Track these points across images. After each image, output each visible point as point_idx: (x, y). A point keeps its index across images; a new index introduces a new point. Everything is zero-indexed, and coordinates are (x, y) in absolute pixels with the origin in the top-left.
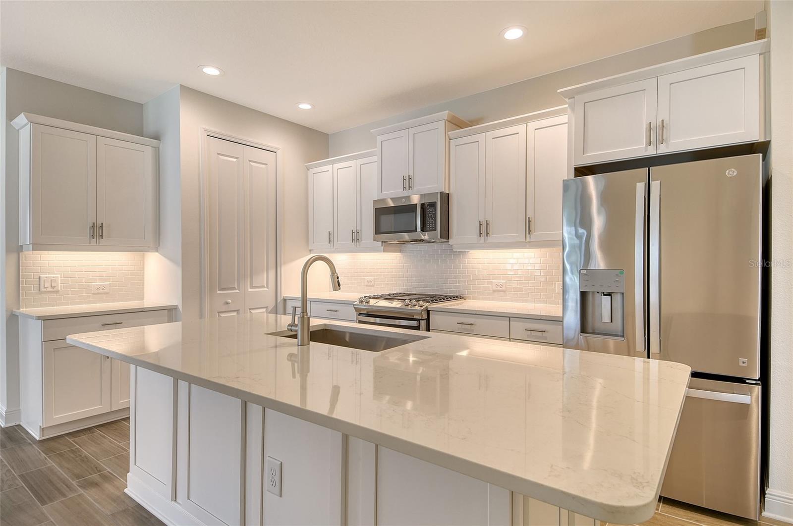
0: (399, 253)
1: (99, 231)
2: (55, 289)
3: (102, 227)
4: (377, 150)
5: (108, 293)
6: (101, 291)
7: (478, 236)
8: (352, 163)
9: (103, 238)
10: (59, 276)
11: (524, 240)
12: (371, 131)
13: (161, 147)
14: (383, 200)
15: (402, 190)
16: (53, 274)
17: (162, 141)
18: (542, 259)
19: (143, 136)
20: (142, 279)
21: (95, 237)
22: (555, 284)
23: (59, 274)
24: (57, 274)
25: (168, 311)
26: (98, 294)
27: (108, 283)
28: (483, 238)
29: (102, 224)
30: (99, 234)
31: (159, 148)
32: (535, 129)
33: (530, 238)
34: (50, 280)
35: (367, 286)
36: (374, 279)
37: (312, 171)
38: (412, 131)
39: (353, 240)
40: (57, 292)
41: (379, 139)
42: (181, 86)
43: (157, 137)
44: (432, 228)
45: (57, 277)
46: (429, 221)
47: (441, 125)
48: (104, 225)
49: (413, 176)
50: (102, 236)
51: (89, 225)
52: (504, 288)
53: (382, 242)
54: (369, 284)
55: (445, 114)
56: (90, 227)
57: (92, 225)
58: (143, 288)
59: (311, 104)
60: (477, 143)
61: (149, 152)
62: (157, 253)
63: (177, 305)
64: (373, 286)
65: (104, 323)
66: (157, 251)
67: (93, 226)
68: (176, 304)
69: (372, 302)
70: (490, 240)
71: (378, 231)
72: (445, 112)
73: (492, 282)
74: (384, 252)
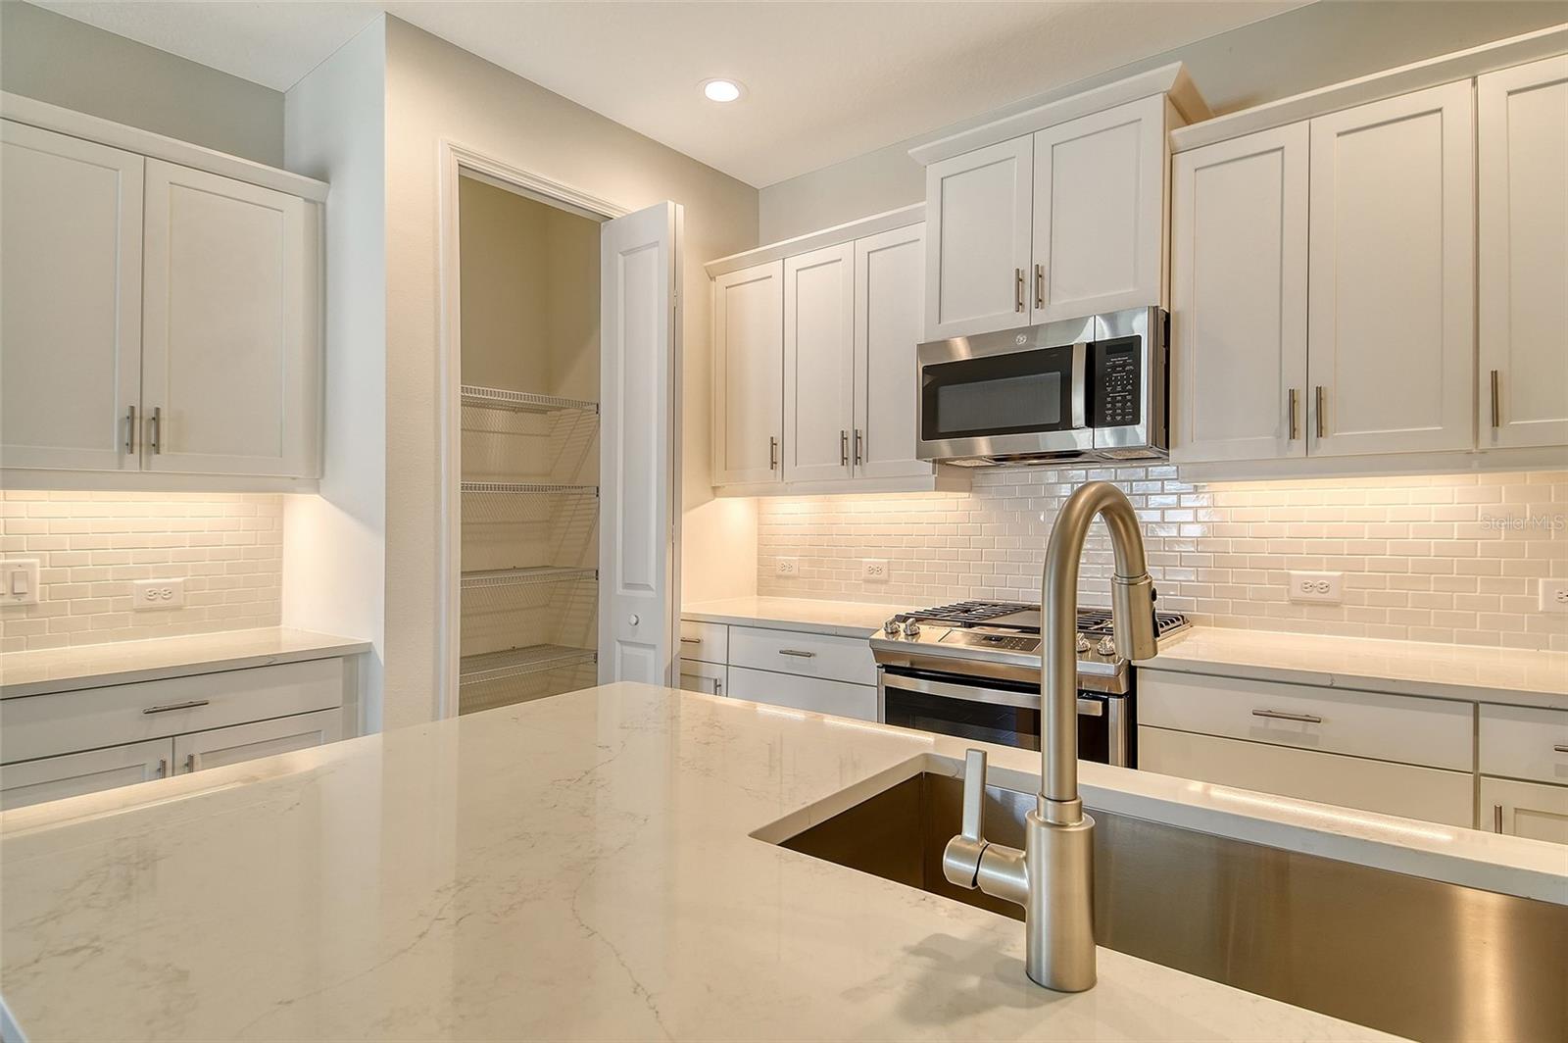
0: (966, 495)
1: (148, 431)
2: (25, 600)
3: (156, 419)
4: (929, 205)
5: (179, 608)
6: (159, 602)
7: (1279, 436)
8: (843, 250)
9: (158, 453)
10: (36, 561)
11: (1470, 447)
12: (909, 152)
13: (330, 203)
14: (944, 345)
15: (1013, 309)
16: (14, 557)
17: (332, 183)
18: (1480, 506)
19: (282, 168)
20: (276, 569)
21: (136, 449)
22: (1534, 585)
23: (35, 556)
24: (29, 557)
25: (344, 661)
26: (151, 610)
27: (181, 579)
28: (1299, 443)
29: (158, 410)
30: (148, 440)
31: (324, 204)
32: (1509, 93)
33: (1495, 437)
34: (8, 574)
35: (867, 581)
36: (889, 562)
37: (722, 280)
38: (1044, 138)
39: (843, 458)
40: (31, 607)
41: (934, 173)
42: (391, 19)
43: (321, 173)
44: (1123, 415)
45: (32, 565)
46: (1113, 393)
47: (1154, 109)
48: (163, 414)
49: (1047, 268)
50: (156, 447)
51: (119, 412)
52: (1330, 596)
53: (934, 461)
54: (875, 576)
55: (1168, 75)
56: (121, 421)
57: (128, 414)
58: (279, 592)
59: (738, 84)
60: (1280, 153)
61: (295, 210)
62: (317, 496)
63: (371, 643)
64: (886, 582)
65: (150, 708)
66: (318, 491)
67: (131, 418)
68: (369, 641)
69: (930, 635)
70: (1325, 447)
71: (931, 428)
72: (1170, 66)
73: (1289, 574)
74: (936, 490)
